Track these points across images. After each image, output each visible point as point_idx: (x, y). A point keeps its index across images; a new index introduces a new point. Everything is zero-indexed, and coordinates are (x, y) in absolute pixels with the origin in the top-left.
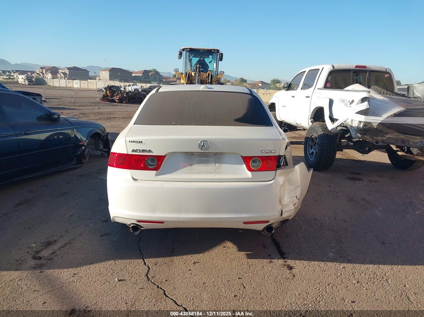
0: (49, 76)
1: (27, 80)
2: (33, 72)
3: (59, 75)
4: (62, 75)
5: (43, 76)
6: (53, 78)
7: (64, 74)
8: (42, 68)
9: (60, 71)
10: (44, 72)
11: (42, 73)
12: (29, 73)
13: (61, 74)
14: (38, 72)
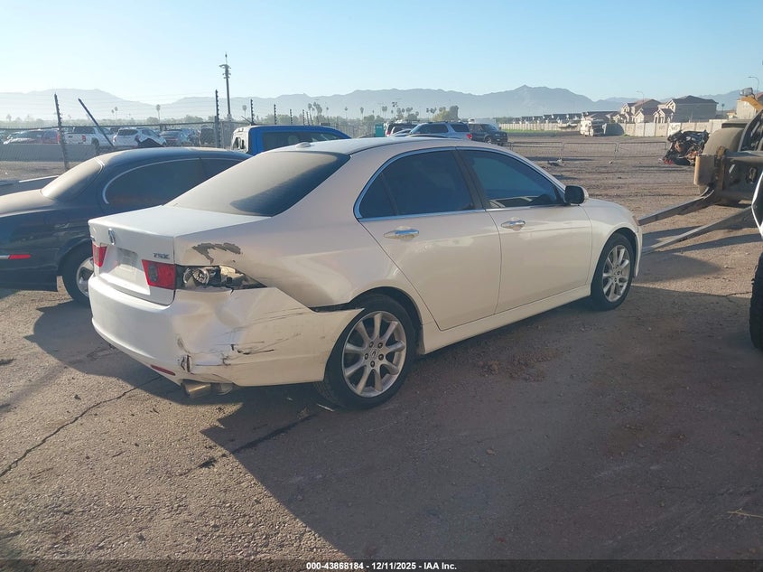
0: (640, 117)
1: (594, 127)
2: (615, 113)
3: (657, 115)
4: (663, 115)
5: (631, 118)
6: (645, 122)
7: (667, 112)
8: (630, 105)
9: (660, 107)
10: (633, 112)
11: (630, 114)
12: (609, 116)
13: (661, 112)
14: (622, 113)
